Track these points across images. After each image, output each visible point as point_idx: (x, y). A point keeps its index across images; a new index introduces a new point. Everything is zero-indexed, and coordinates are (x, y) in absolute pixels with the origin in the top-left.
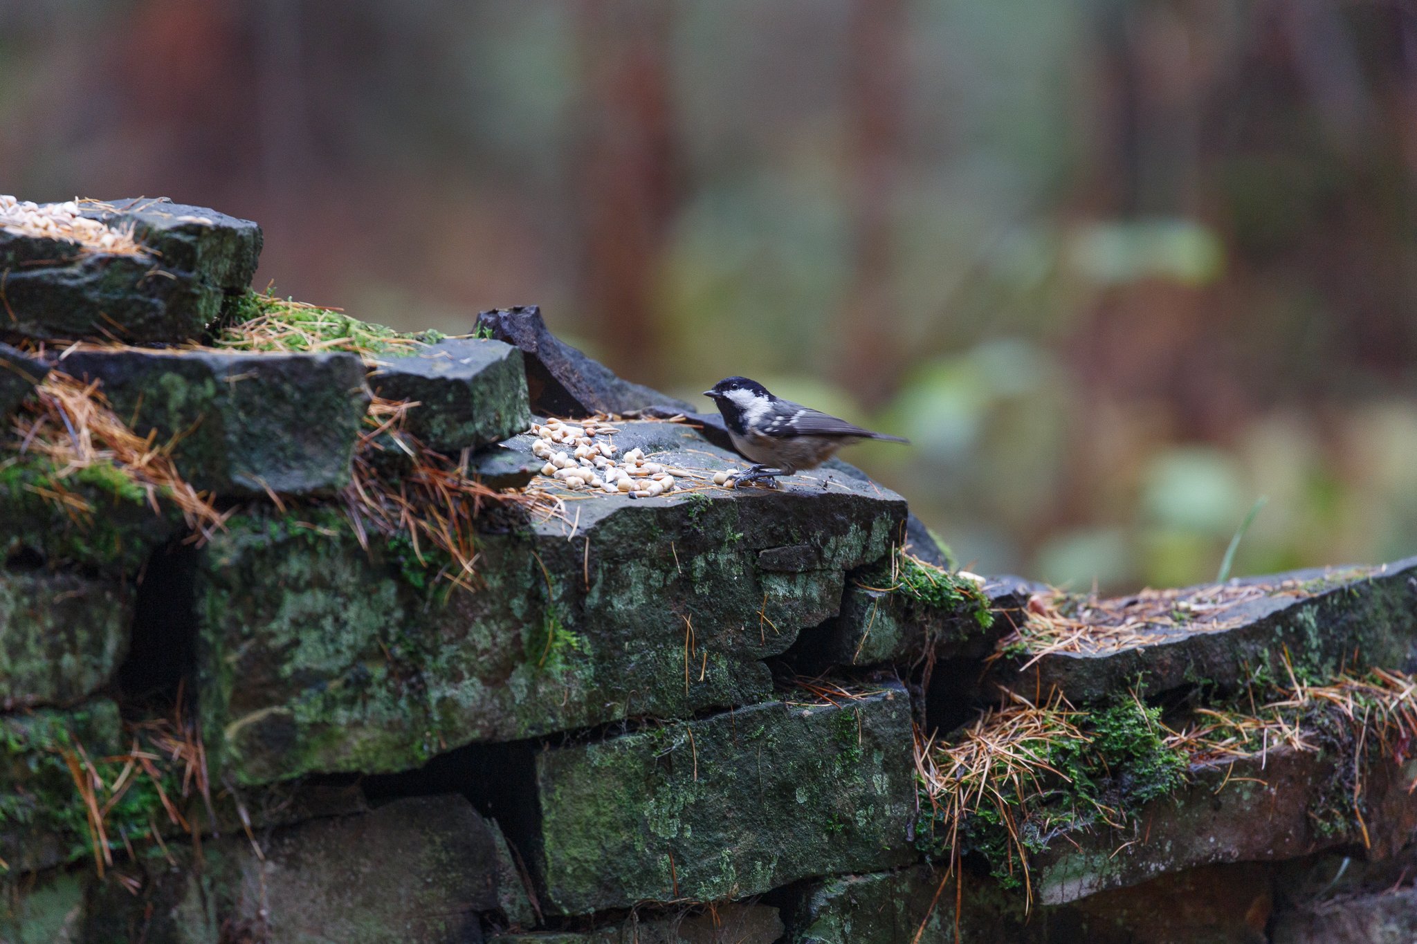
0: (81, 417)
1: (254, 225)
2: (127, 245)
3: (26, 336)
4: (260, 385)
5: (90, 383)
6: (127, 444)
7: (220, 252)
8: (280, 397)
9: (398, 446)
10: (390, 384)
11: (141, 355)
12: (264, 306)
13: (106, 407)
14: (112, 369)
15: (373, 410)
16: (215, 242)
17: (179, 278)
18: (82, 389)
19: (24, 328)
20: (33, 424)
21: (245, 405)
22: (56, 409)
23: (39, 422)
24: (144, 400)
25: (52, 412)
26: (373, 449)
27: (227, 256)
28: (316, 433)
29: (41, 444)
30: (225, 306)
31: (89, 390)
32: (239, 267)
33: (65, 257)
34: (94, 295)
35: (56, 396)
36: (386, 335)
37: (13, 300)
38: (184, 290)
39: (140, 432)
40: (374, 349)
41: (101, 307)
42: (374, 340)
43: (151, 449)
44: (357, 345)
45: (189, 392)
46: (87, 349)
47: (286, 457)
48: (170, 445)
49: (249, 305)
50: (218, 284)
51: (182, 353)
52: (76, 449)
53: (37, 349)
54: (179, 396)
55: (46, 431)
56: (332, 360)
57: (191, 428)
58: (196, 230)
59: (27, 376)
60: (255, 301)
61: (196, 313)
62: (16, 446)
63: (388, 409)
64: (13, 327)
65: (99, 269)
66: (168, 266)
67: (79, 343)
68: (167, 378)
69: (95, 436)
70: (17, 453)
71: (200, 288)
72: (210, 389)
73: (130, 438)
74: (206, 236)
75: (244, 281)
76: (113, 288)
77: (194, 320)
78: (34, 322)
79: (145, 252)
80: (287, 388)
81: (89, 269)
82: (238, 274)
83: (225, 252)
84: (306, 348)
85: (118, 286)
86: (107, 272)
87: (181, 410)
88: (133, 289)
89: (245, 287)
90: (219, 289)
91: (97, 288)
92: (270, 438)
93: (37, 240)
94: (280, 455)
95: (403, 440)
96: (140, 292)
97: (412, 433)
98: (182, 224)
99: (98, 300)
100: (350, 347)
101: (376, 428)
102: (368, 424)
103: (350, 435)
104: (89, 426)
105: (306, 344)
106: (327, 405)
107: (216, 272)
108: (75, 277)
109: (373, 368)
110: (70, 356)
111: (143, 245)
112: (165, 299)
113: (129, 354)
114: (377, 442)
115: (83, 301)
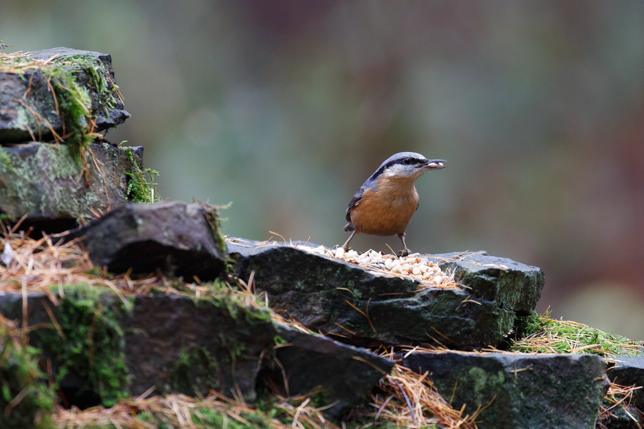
0: (417, 397)
1: (538, 269)
2: (450, 282)
3: (382, 342)
4: (535, 375)
5: (423, 374)
6: (447, 414)
7: (513, 288)
8: (548, 383)
9: (627, 416)
10: (624, 375)
11: (457, 355)
12: (544, 323)
13: (434, 390)
14: (438, 364)
15: (611, 391)
16: (509, 281)
17: (484, 304)
18: (418, 378)
19: (381, 337)
20: (385, 400)
21: (524, 388)
22: (400, 390)
23: (388, 400)
24: (458, 385)
25: (398, 393)
26: (611, 417)
27: (518, 290)
28: (572, 407)
29: (389, 414)
30: (516, 323)
31: (422, 378)
32: (527, 297)
33: (409, 290)
34: (427, 316)
35: (401, 382)
36: (623, 342)
37: (374, 318)
38: (487, 312)
39: (456, 406)
40: (614, 352)
41: (432, 324)
42: (614, 346)
43: (463, 417)
44: (603, 348)
45: (488, 380)
46: (423, 351)
47: (551, 422)
48: (475, 414)
49: (533, 322)
50: (512, 308)
51: (484, 354)
52: (413, 417)
53: (389, 352)
54: (481, 382)
55: (393, 405)
56: (582, 358)
57: (489, 403)
58: (495, 273)
59: (378, 369)
60: (537, 320)
61: (496, 328)
62: (373, 415)
63: (621, 391)
64: (374, 336)
65: (431, 298)
66: (477, 297)
67: (417, 347)
68: (474, 370)
69: (426, 409)
70: (373, 419)
71: (498, 311)
72: (501, 378)
73: (449, 410)
74: (502, 277)
75: (530, 306)
76: (440, 311)
77: (495, 332)
78: (388, 333)
79: (461, 288)
80: (552, 377)
81: (424, 298)
82: (526, 302)
83: (516, 287)
84: (569, 351)
85: (444, 310)
86: (436, 300)
87: (482, 392)
88: (453, 312)
89: (531, 310)
90: (512, 312)
91: (429, 311)
92: (541, 410)
93: (390, 279)
94: (548, 421)
95: (631, 411)
96: (457, 313)
97: (638, 407)
98: (486, 269)
99: (430, 319)
100: (598, 350)
101: (614, 404)
102: (608, 401)
103: (594, 408)
104: (421, 401)
105: (569, 348)
106: (579, 388)
107: (511, 301)
108: (415, 304)
109: (613, 364)
110: (411, 355)
111: (461, 283)
112: (474, 319)
113: (449, 354)
114: (614, 413)
115: (421, 319)
